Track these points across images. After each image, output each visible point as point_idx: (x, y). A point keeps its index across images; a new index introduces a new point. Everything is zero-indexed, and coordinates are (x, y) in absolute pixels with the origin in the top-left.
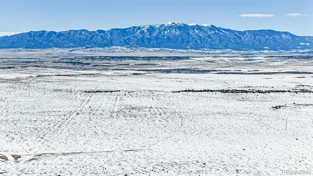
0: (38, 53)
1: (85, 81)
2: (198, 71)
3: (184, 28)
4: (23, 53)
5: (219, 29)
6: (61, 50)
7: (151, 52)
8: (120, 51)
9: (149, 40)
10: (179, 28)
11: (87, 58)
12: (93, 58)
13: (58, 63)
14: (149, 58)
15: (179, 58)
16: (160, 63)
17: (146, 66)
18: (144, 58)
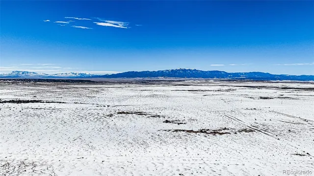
0: (131, 79)
1: (144, 87)
2: (188, 85)
3: (185, 70)
4: (126, 79)
5: (197, 71)
6: (140, 78)
7: (172, 79)
8: (161, 78)
9: (171, 75)
10: (183, 70)
11: (148, 81)
12: (150, 81)
13: (137, 82)
14: (170, 81)
15: (182, 81)
16: (175, 82)
17: (169, 83)
18: (168, 81)
